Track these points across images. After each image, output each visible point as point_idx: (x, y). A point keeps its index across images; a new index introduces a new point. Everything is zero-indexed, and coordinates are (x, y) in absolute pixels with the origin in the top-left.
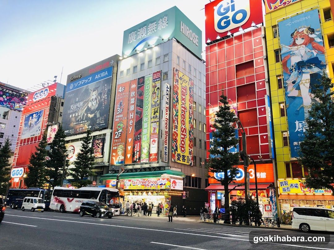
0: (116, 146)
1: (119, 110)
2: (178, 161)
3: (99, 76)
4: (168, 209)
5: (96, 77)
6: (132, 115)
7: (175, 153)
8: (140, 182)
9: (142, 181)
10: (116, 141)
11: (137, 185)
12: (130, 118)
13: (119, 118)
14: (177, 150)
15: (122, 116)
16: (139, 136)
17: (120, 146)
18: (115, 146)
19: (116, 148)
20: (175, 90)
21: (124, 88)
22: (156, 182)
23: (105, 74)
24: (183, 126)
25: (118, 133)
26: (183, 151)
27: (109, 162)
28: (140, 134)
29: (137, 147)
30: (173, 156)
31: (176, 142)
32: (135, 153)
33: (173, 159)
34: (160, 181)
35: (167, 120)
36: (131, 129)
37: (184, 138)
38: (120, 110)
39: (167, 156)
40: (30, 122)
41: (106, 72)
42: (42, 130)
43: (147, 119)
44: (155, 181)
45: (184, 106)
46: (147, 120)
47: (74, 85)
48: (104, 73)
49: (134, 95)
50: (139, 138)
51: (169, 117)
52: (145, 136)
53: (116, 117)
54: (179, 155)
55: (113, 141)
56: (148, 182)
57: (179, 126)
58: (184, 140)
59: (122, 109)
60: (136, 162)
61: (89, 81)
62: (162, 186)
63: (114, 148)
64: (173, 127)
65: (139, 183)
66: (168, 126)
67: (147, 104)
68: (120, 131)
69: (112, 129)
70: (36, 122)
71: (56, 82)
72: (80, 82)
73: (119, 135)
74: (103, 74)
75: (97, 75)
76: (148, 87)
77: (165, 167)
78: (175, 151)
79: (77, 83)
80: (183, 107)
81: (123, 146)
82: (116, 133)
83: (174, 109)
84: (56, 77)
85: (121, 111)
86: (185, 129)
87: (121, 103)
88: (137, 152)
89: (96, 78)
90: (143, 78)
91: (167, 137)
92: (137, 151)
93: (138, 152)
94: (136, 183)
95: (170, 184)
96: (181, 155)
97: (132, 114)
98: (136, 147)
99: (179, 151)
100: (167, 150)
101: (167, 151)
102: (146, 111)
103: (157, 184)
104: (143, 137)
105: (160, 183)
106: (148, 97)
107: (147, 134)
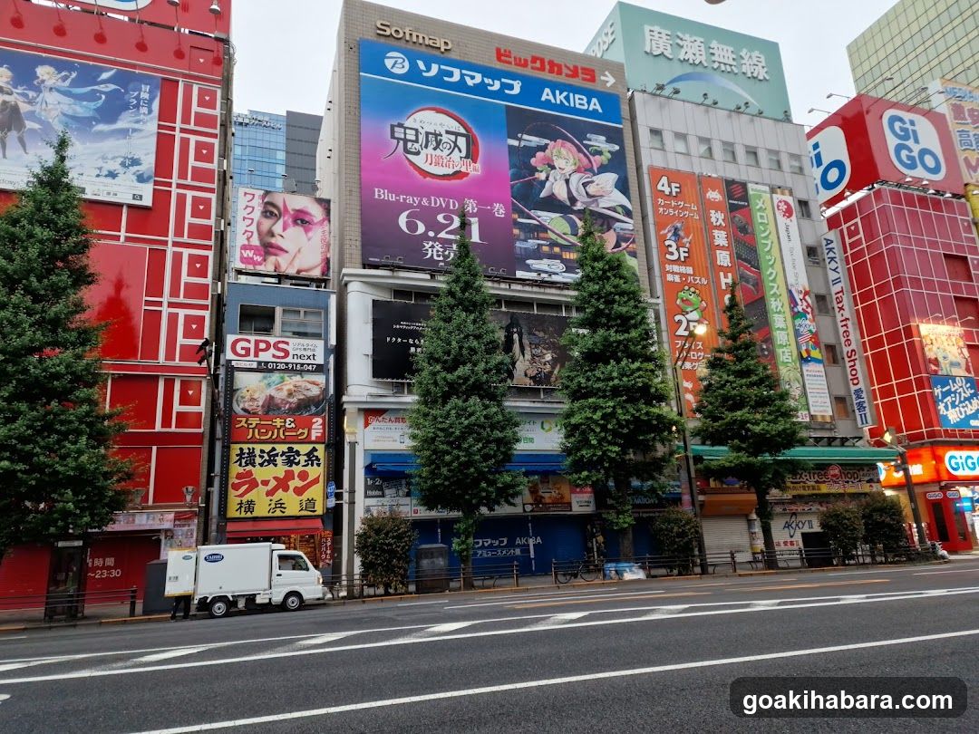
28: (768, 341)
34: (866, 471)
43: (779, 303)
46: (779, 308)
52: (785, 350)
65: (808, 477)
67: (770, 263)
76: (762, 217)
102: (773, 281)
103: (860, 481)
104: (779, 351)
105: (866, 478)
106: (769, 246)
107: (789, 345)
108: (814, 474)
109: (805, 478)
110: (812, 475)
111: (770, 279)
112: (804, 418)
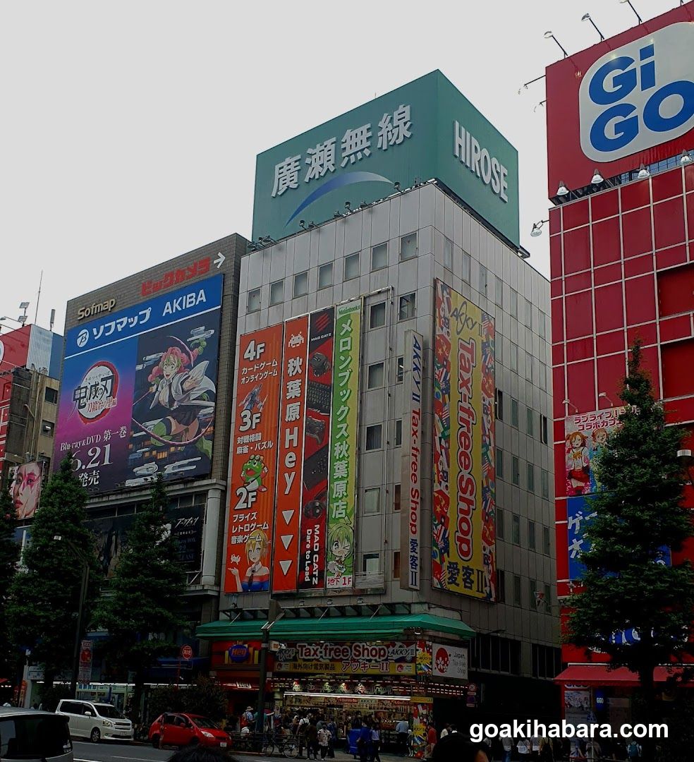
0: (242, 533)
1: (247, 420)
2: (452, 588)
3: (176, 305)
5: (168, 309)
6: (291, 437)
7: (442, 560)
8: (326, 649)
9: (335, 647)
10: (242, 516)
11: (318, 660)
12: (287, 446)
13: (251, 444)
14: (446, 549)
15: (258, 436)
16: (318, 504)
17: (255, 534)
18: (237, 534)
19: (240, 539)
20: (440, 352)
21: (263, 345)
22: (382, 652)
23: (196, 299)
24: (465, 473)
25: (248, 492)
26: (466, 554)
27: (218, 583)
28: (322, 496)
29: (312, 538)
30: (437, 569)
31: (443, 524)
32: (308, 557)
33: (436, 581)
34: (397, 648)
35: (415, 452)
36: (289, 481)
37: (467, 512)
38: (251, 419)
39: (418, 570)
41: (202, 292)
43: (344, 447)
44: (377, 648)
45: (466, 405)
46: (344, 452)
47: (91, 335)
48: (194, 294)
49: (300, 371)
50: (318, 511)
51: (423, 443)
52: (340, 503)
53: (240, 440)
54: (453, 566)
55: (232, 518)
56: (354, 651)
57: (453, 471)
58: (468, 517)
59: (259, 415)
60: (309, 585)
61: (141, 322)
62: (404, 665)
63: (234, 540)
64: (436, 476)
65: (323, 654)
66: (418, 473)
67: (343, 400)
68: (254, 485)
69: (225, 478)
72: (113, 324)
73: (251, 500)
74: (188, 301)
75: (168, 304)
76: (345, 344)
77: (409, 605)
78: (442, 554)
79: (102, 327)
80: (462, 409)
81: (263, 536)
82: (238, 493)
83: (437, 417)
84: (25, 305)
85: (255, 421)
86: (469, 481)
87: (253, 396)
88: (313, 553)
89: (166, 311)
90: (330, 312)
91: (415, 509)
92: (311, 549)
93: (316, 553)
94: (312, 652)
95: (429, 661)
96: (460, 567)
97: (291, 433)
98: (308, 538)
99: (454, 556)
100: (418, 550)
101: (418, 555)
102: (341, 422)
103: (387, 660)
104: (333, 507)
105: (396, 657)
106: (347, 377)
107: (346, 496)
108: (331, 650)
109: (319, 655)
110: (328, 651)
111: (339, 420)
112: (347, 582)
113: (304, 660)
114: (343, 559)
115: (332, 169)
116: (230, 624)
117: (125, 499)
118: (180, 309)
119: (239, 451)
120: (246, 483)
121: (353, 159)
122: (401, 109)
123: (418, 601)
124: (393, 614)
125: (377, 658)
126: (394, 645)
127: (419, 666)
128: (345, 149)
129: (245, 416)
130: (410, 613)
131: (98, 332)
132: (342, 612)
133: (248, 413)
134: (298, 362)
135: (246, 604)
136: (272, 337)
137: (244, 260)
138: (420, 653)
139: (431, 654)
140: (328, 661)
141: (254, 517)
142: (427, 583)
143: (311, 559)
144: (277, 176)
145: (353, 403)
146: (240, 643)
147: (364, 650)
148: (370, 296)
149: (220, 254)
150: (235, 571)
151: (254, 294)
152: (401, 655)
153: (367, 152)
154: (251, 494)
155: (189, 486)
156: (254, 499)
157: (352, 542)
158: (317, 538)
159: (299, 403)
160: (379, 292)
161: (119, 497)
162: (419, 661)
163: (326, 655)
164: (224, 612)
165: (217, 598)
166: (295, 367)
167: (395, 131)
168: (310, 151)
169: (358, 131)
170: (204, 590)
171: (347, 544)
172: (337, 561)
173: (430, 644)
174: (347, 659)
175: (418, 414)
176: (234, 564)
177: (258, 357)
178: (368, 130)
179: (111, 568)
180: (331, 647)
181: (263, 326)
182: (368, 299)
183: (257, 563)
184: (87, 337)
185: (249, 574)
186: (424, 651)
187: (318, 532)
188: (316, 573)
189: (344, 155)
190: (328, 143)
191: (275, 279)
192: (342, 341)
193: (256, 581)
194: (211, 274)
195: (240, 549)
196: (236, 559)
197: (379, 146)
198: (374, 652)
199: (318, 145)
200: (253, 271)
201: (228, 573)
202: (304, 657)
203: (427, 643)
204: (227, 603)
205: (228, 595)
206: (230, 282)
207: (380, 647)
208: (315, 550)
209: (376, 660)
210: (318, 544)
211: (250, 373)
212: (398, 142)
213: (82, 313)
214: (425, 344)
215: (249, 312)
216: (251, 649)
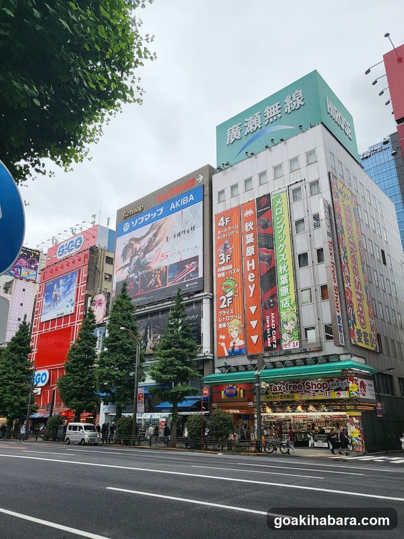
0: (225, 321)
1: (223, 258)
2: (360, 344)
3: (177, 204)
4: (360, 439)
5: (173, 206)
6: (251, 265)
7: (354, 328)
8: (287, 386)
9: (293, 385)
10: (224, 312)
11: (282, 393)
12: (248, 270)
13: (225, 271)
14: (355, 321)
15: (230, 267)
16: (271, 301)
17: (233, 321)
18: (222, 322)
19: (224, 325)
20: (337, 210)
21: (229, 218)
22: (325, 386)
23: (188, 200)
24: (356, 278)
26: (363, 324)
27: (212, 352)
28: (274, 296)
29: (270, 321)
30: (352, 333)
31: (351, 307)
32: (268, 332)
33: (352, 340)
34: (335, 382)
35: (333, 265)
36: (252, 290)
37: (360, 300)
38: (225, 258)
39: (343, 334)
40: (54, 293)
41: (191, 195)
42: (76, 304)
43: (285, 267)
44: (321, 383)
46: (285, 270)
47: (131, 225)
48: (187, 197)
49: (253, 229)
50: (272, 305)
51: (336, 260)
52: (286, 299)
53: (219, 270)
54: (359, 331)
55: (218, 314)
56: (306, 386)
57: (352, 276)
58: (361, 303)
59: (230, 255)
60: (271, 348)
61: (158, 215)
62: (341, 392)
63: (220, 326)
64: (345, 279)
65: (285, 389)
66: (336, 277)
67: (281, 241)
68: (231, 294)
69: (212, 291)
70: (65, 292)
71: (96, 224)
72: (142, 218)
73: (229, 302)
74: (184, 201)
75: (173, 204)
76: (279, 211)
77: (339, 355)
78: (353, 324)
79: (137, 220)
81: (238, 322)
82: (221, 299)
83: (340, 246)
84: (94, 216)
85: (227, 259)
86: (359, 283)
87: (226, 245)
88: (271, 330)
89: (171, 208)
90: (268, 196)
91: (337, 298)
92: (270, 327)
93: (274, 329)
94: (278, 388)
95: (357, 389)
96: (362, 332)
97: (251, 262)
98: (268, 321)
99: (358, 325)
100: (341, 322)
101: (341, 325)
103: (329, 390)
104: (282, 301)
105: (335, 388)
106: (282, 228)
107: (289, 295)
108: (290, 386)
109: (283, 390)
110: (288, 388)
111: (280, 252)
112: (295, 345)
113: (273, 393)
114: (291, 332)
115: (260, 127)
116: (224, 375)
117: (154, 308)
118: (179, 206)
119: (219, 276)
120: (225, 294)
121: (271, 120)
122: (297, 92)
123: (344, 353)
124: (328, 361)
125: (322, 389)
126: (332, 381)
127: (351, 393)
128: (266, 116)
129: (222, 256)
130: (339, 361)
131: (134, 223)
132: (294, 363)
133: (223, 255)
134: (251, 224)
135: (232, 362)
136: (234, 214)
137: (214, 177)
138: (351, 384)
139: (357, 385)
140: (289, 393)
141: (232, 312)
142: (348, 341)
143: (271, 333)
144: (229, 135)
145: (287, 241)
146: (231, 386)
147: (312, 384)
148: (291, 185)
149: (200, 176)
150: (223, 344)
151: (221, 193)
152: (338, 387)
153: (279, 116)
154: (228, 299)
155: (191, 297)
156: (231, 302)
157: (296, 321)
158: (273, 321)
159: (254, 246)
160: (296, 182)
161: (151, 307)
162: (350, 389)
163: (287, 390)
164: (218, 368)
165: (213, 360)
166: (249, 227)
167: (295, 103)
168: (246, 120)
169: (273, 106)
170: (205, 356)
171: (293, 322)
172: (288, 333)
173: (356, 378)
174: (302, 391)
175: (331, 243)
176: (222, 341)
177: (226, 224)
178: (278, 105)
179: (148, 348)
180: (290, 385)
181: (228, 208)
182: (289, 187)
183: (236, 339)
184: (129, 226)
185: (231, 345)
186: (353, 383)
187: (273, 317)
188: (275, 341)
189: (266, 118)
190: (256, 114)
191: (233, 183)
192: (276, 210)
193: (236, 349)
194: (196, 186)
195: (225, 331)
196: (222, 337)
197: (286, 112)
198: (319, 386)
199: (251, 117)
200: (220, 182)
201: (219, 346)
202: (273, 391)
203: (355, 378)
204: (219, 363)
205: (219, 358)
206: (207, 189)
207: (324, 382)
208: (273, 328)
209: (321, 391)
210: (274, 324)
211: (222, 234)
212: (297, 108)
213: (126, 215)
214: (329, 206)
215: (219, 202)
216: (238, 389)
